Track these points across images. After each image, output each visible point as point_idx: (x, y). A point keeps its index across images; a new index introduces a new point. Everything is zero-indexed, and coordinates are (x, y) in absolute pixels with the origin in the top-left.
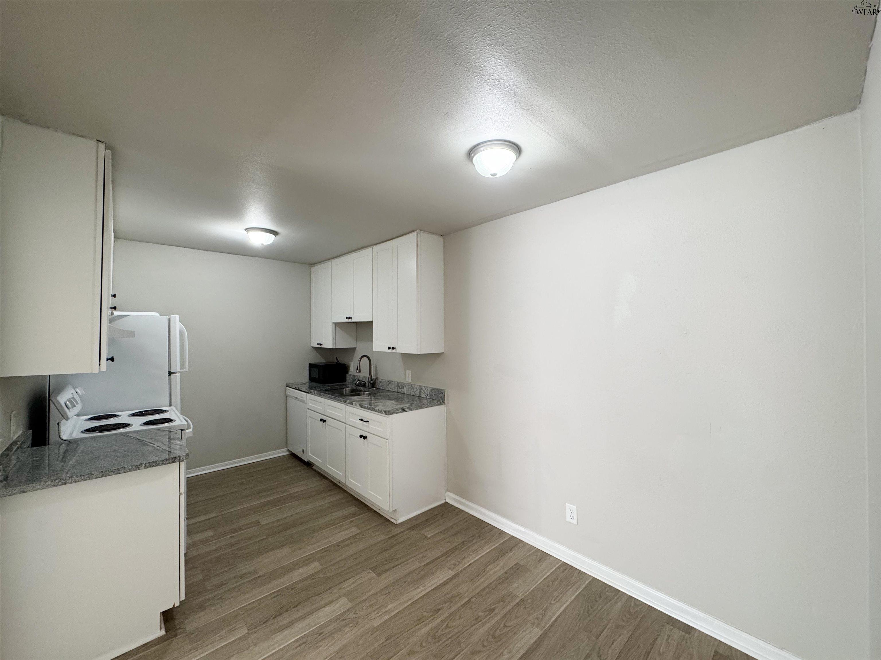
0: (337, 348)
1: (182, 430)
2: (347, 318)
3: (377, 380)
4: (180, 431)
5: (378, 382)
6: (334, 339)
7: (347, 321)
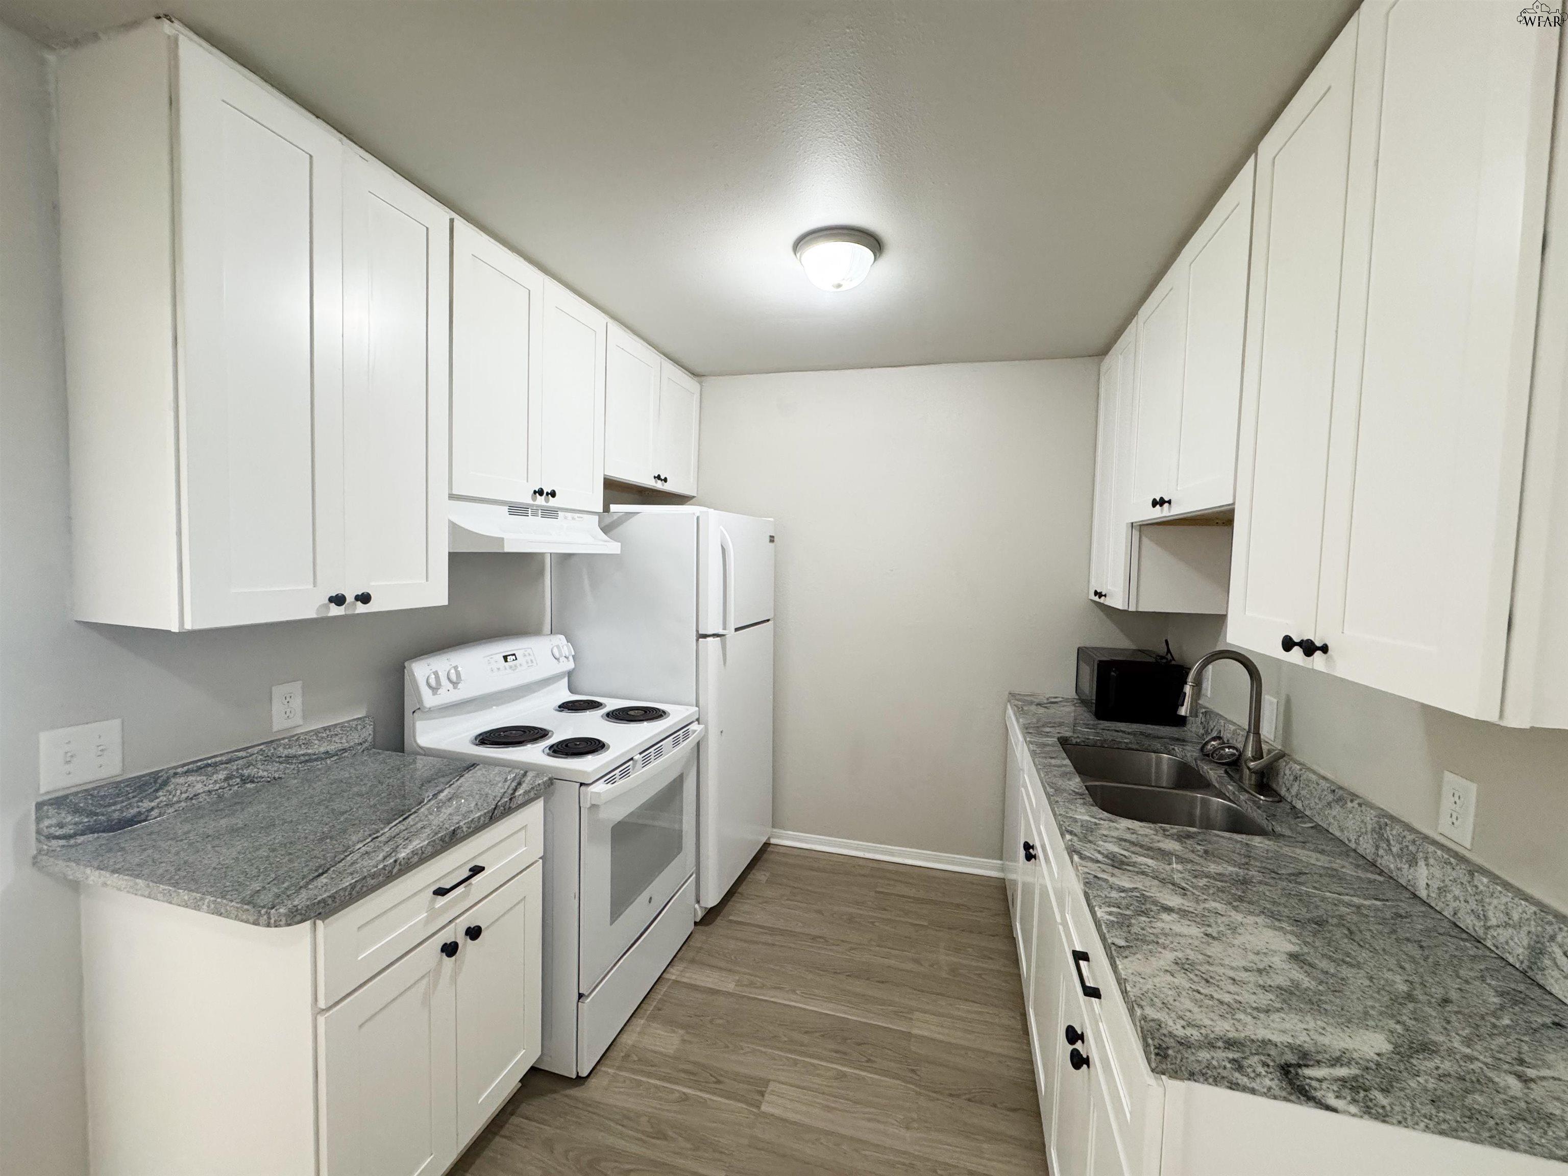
0: (1140, 610)
1: (582, 784)
2: (1155, 503)
3: (1282, 763)
4: (578, 785)
5: (1287, 771)
6: (1134, 578)
7: (1159, 513)
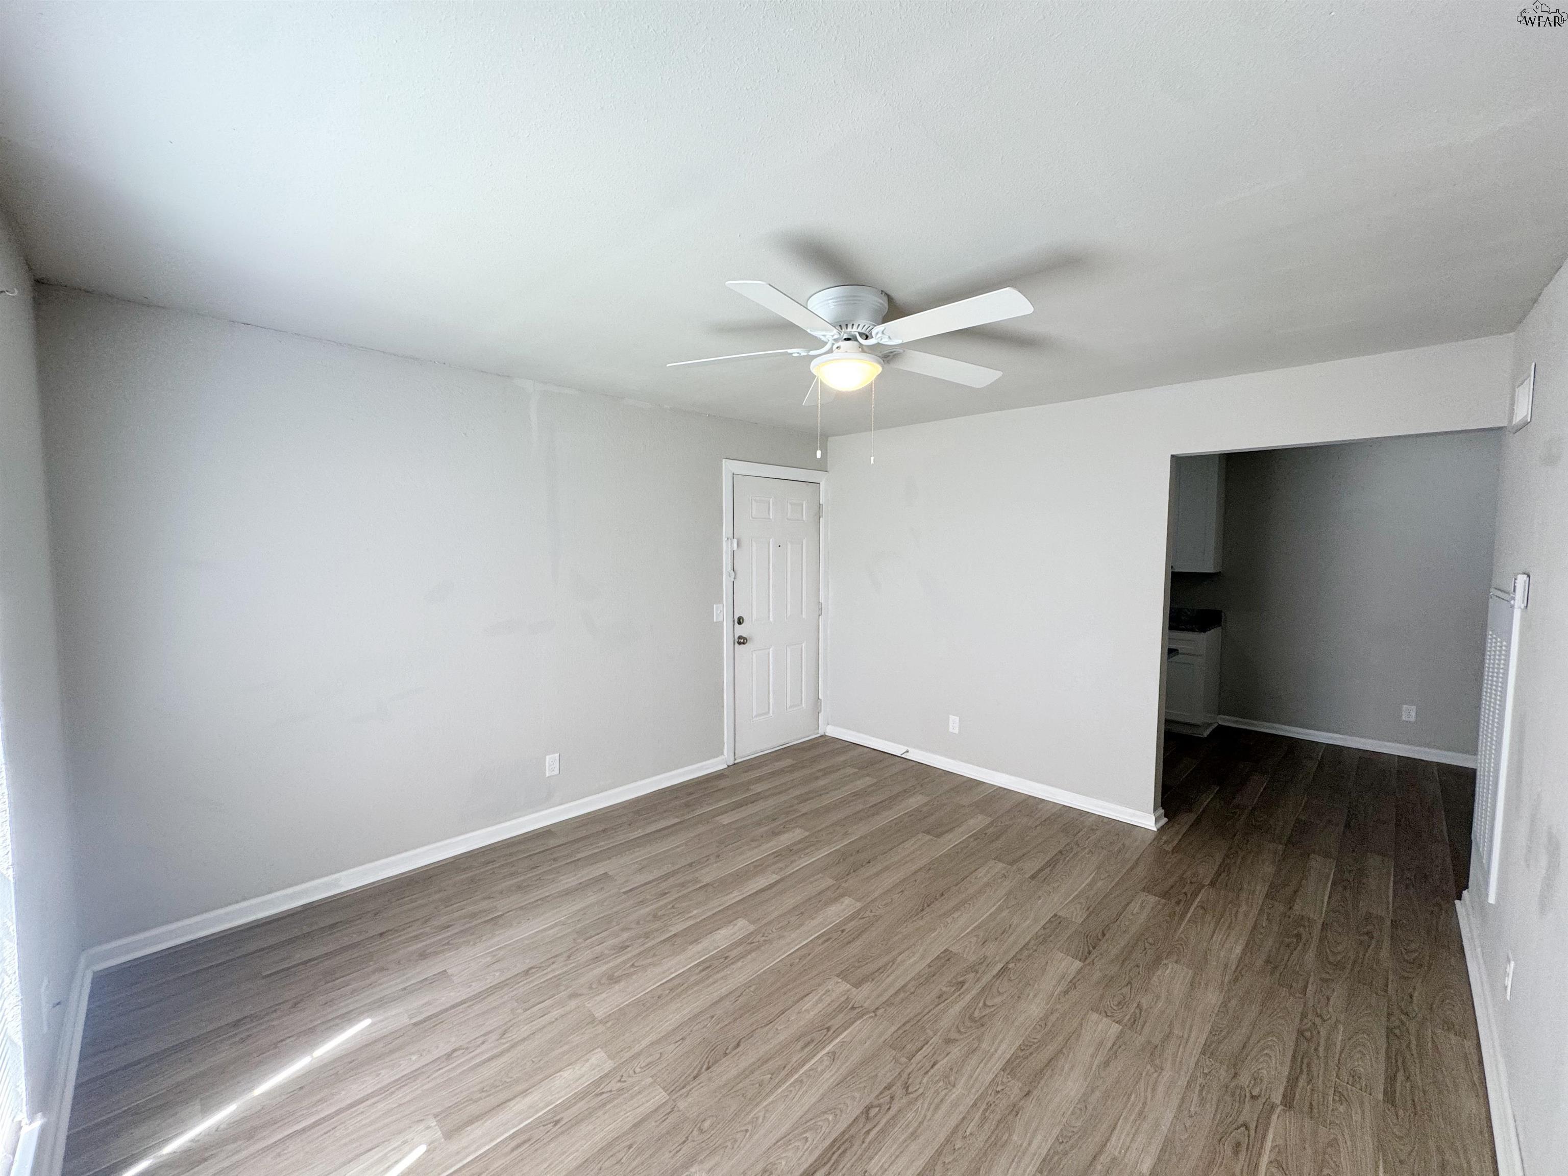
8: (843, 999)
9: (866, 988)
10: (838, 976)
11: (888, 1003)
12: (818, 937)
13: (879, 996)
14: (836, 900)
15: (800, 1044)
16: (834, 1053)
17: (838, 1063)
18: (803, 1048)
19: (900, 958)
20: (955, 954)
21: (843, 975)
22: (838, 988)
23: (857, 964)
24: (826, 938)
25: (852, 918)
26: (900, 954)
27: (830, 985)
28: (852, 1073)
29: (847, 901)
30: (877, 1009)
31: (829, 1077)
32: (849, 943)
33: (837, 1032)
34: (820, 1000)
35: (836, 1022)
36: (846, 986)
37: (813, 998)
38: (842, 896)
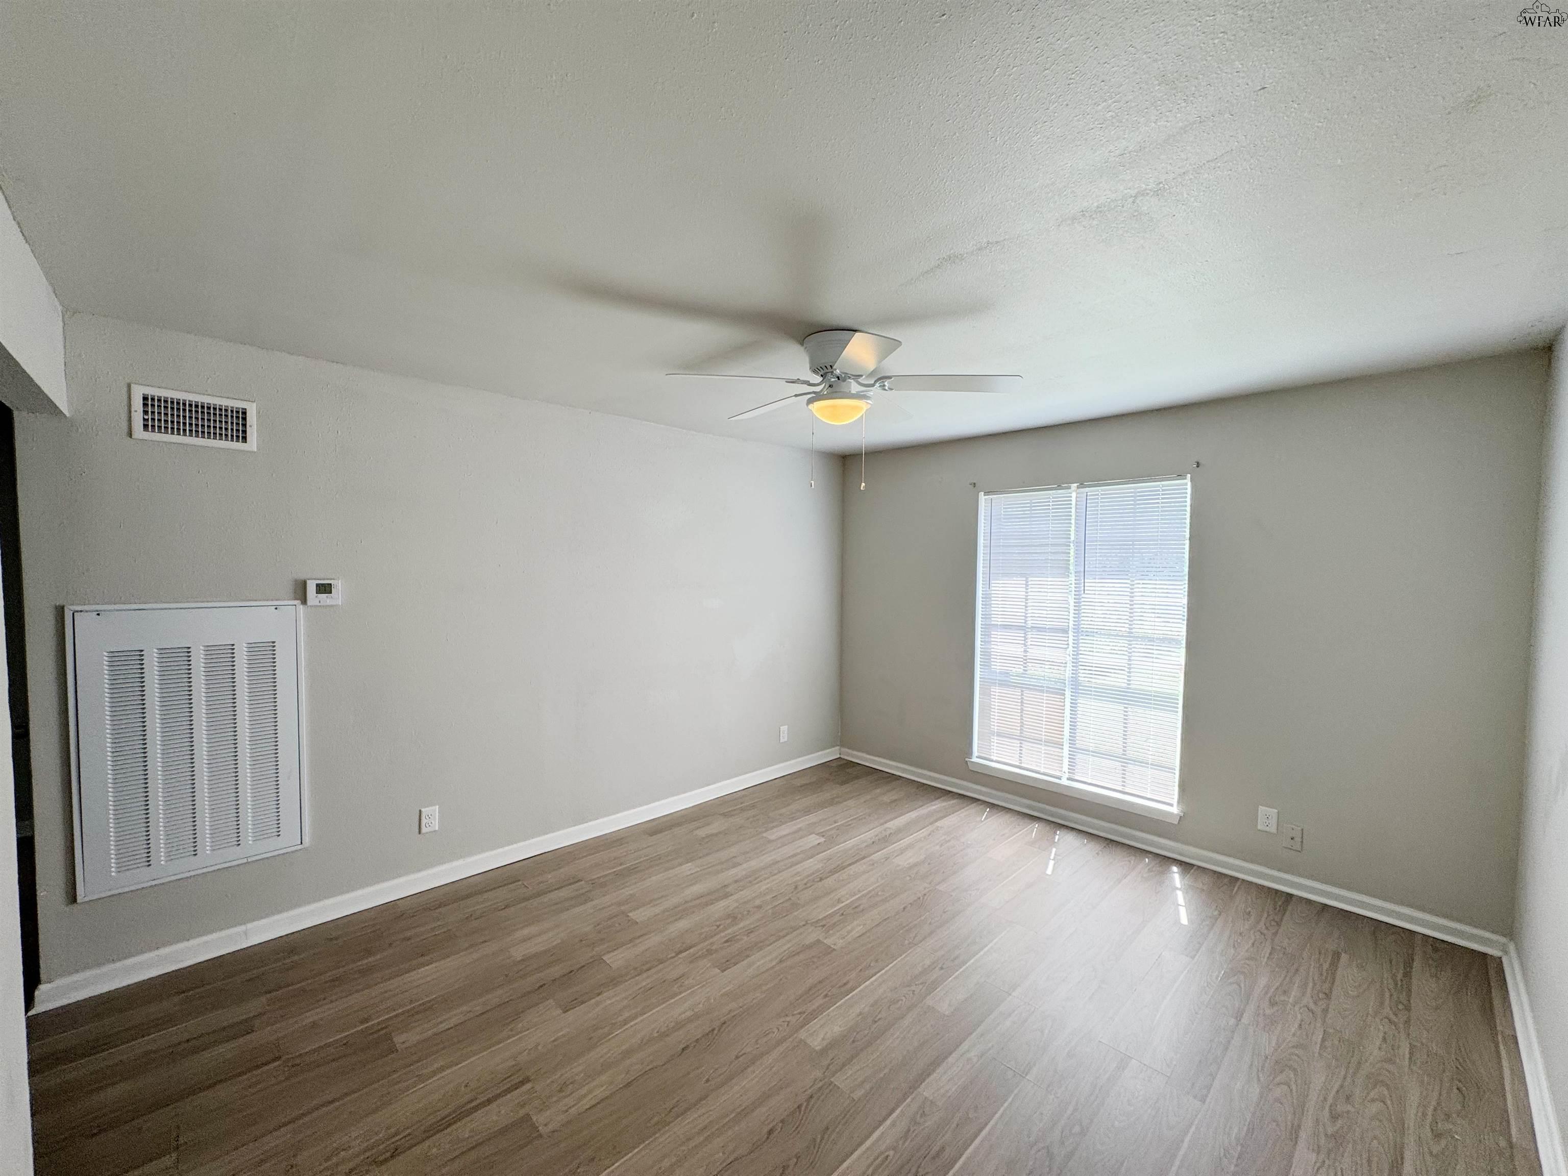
8: (831, 932)
9: (810, 939)
10: (834, 950)
11: (795, 929)
12: (853, 990)
13: (801, 934)
14: (833, 1044)
15: (861, 907)
16: (838, 902)
17: (837, 897)
18: (860, 905)
19: (774, 963)
20: (717, 967)
21: (829, 950)
22: (834, 940)
23: (815, 960)
24: (846, 989)
25: (814, 1015)
26: (773, 967)
27: (841, 943)
28: (828, 894)
29: (816, 1043)
30: (804, 925)
31: (843, 892)
32: (820, 982)
33: (835, 913)
34: (849, 932)
35: (837, 918)
36: (828, 942)
37: (855, 934)
38: (824, 1051)
